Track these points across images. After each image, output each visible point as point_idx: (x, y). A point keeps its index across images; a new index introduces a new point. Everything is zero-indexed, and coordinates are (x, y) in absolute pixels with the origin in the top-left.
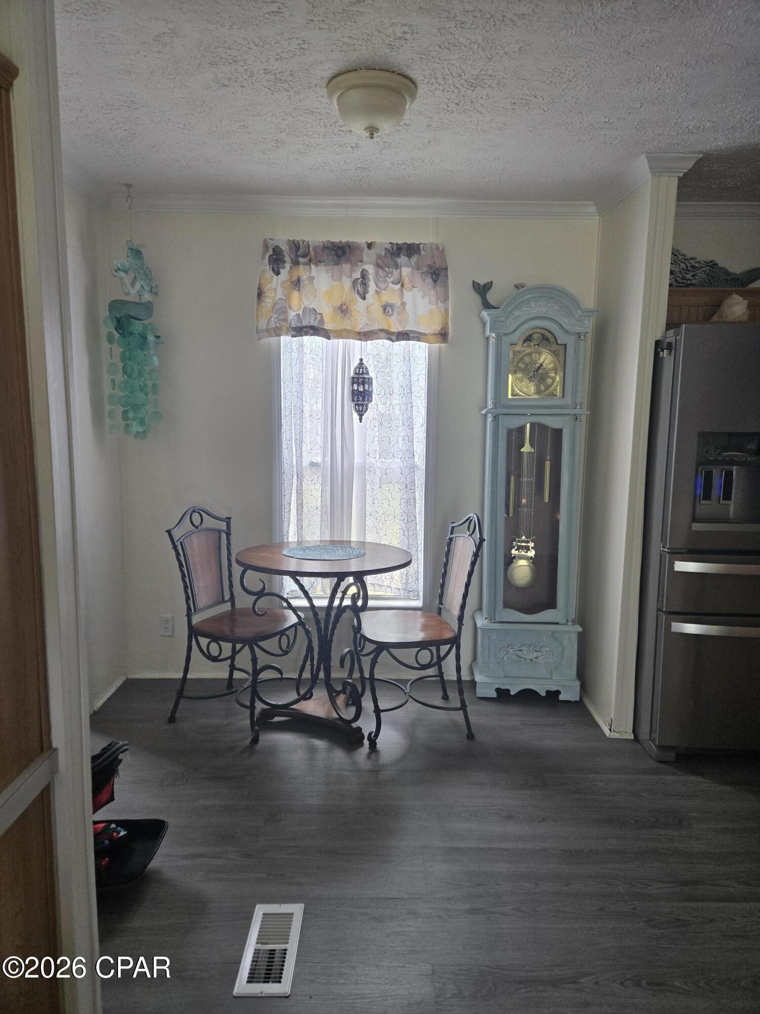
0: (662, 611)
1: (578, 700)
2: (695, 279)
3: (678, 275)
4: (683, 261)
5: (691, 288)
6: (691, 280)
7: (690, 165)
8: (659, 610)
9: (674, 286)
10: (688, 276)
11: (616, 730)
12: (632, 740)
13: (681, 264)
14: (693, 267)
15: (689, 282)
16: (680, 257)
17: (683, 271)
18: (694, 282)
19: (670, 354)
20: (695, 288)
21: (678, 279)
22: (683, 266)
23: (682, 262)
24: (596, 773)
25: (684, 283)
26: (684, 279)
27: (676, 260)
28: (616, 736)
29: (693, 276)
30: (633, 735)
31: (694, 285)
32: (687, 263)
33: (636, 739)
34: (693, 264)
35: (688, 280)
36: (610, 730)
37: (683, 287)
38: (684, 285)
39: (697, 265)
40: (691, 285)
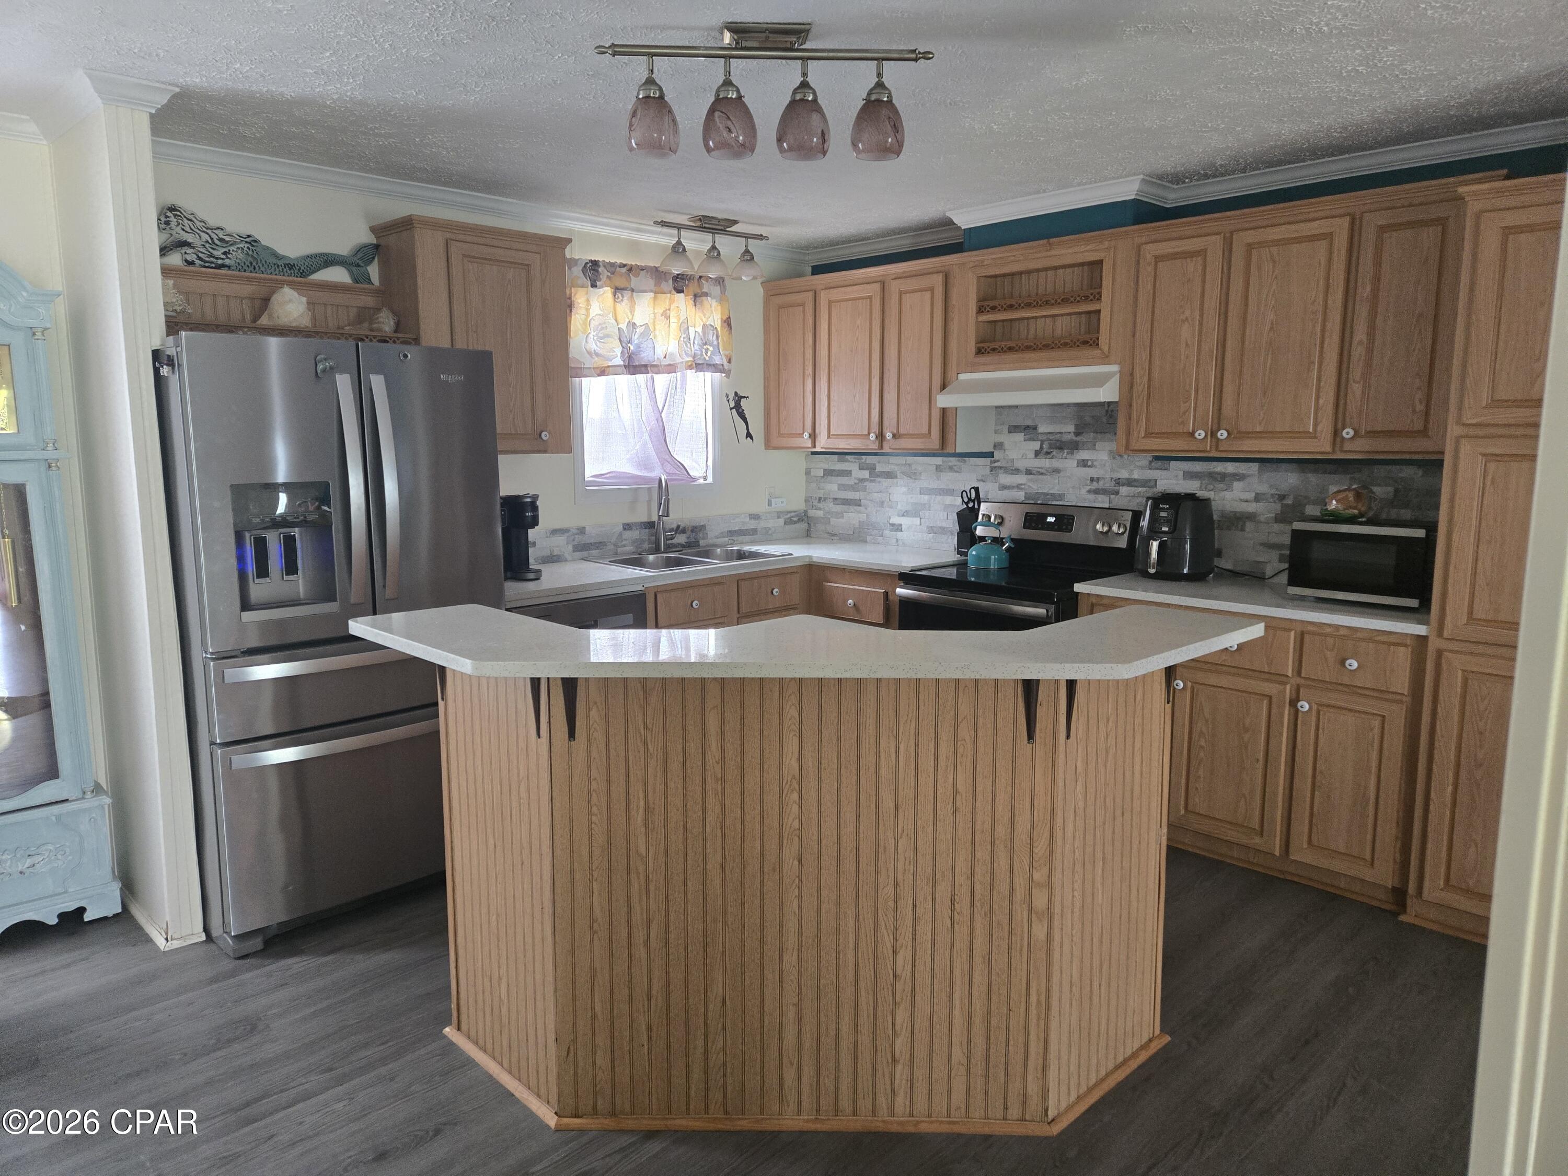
0: (215, 744)
1: (120, 911)
2: (228, 258)
3: (201, 250)
4: (204, 229)
5: (224, 271)
6: (223, 259)
7: (163, 99)
8: (213, 743)
9: (197, 265)
10: (218, 253)
11: (175, 936)
12: (203, 942)
13: (202, 234)
14: (221, 240)
15: (220, 262)
16: (198, 224)
17: (207, 245)
18: (227, 262)
19: (173, 372)
20: (230, 272)
21: (200, 255)
22: (205, 237)
23: (204, 232)
24: (134, 1009)
25: (212, 263)
26: (211, 256)
27: (192, 227)
28: (176, 944)
29: (225, 253)
30: (204, 934)
31: (229, 267)
32: (213, 235)
33: (209, 937)
34: (221, 236)
35: (217, 258)
36: (167, 939)
37: (212, 268)
38: (213, 265)
39: (227, 238)
40: (223, 266)
